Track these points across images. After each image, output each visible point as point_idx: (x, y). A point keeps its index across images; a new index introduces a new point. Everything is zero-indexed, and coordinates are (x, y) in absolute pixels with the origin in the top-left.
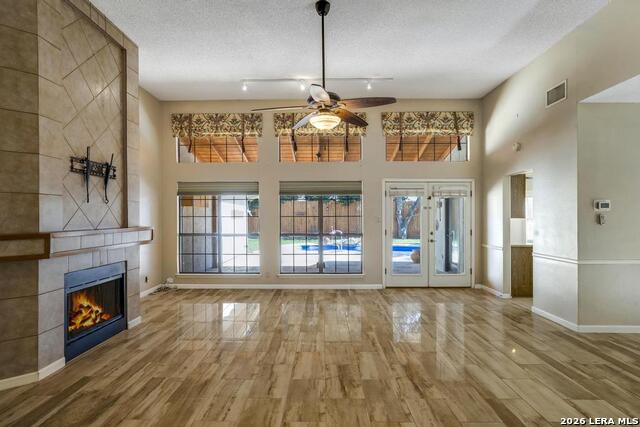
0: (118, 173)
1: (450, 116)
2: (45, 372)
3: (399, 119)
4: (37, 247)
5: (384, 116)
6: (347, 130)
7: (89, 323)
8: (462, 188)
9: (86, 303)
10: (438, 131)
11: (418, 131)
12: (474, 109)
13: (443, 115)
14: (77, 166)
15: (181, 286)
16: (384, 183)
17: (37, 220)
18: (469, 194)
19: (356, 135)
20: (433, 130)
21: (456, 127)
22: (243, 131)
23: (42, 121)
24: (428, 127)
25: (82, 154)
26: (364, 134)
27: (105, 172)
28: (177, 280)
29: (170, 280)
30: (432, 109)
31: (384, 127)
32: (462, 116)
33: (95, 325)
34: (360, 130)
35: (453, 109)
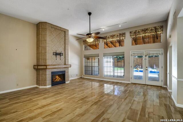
0: (64, 54)
1: (153, 28)
2: (48, 87)
3: (135, 33)
4: (45, 67)
5: (130, 32)
6: (120, 38)
7: (58, 80)
8: (158, 52)
9: (58, 77)
10: (149, 34)
11: (142, 35)
12: (163, 24)
13: (151, 29)
14: (55, 54)
15: (84, 77)
16: (131, 52)
17: (46, 63)
18: (161, 54)
19: (122, 39)
20: (147, 34)
21: (156, 32)
22: (96, 42)
23: (47, 48)
24: (145, 33)
25: (55, 52)
26: (124, 39)
27: (60, 54)
28: (84, 76)
29: (83, 76)
30: (146, 27)
31: (130, 36)
32: (158, 28)
33: (59, 81)
34: (123, 38)
35: (154, 26)
